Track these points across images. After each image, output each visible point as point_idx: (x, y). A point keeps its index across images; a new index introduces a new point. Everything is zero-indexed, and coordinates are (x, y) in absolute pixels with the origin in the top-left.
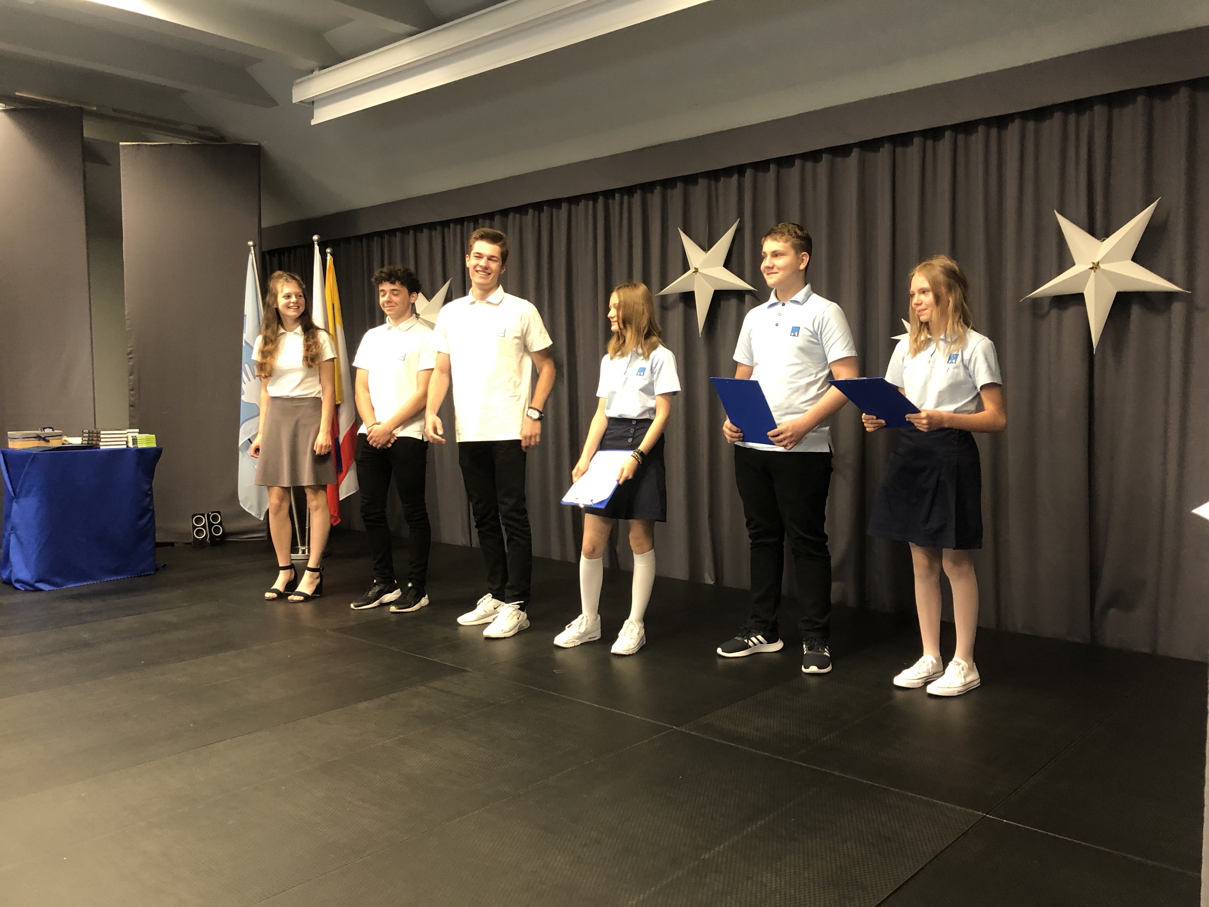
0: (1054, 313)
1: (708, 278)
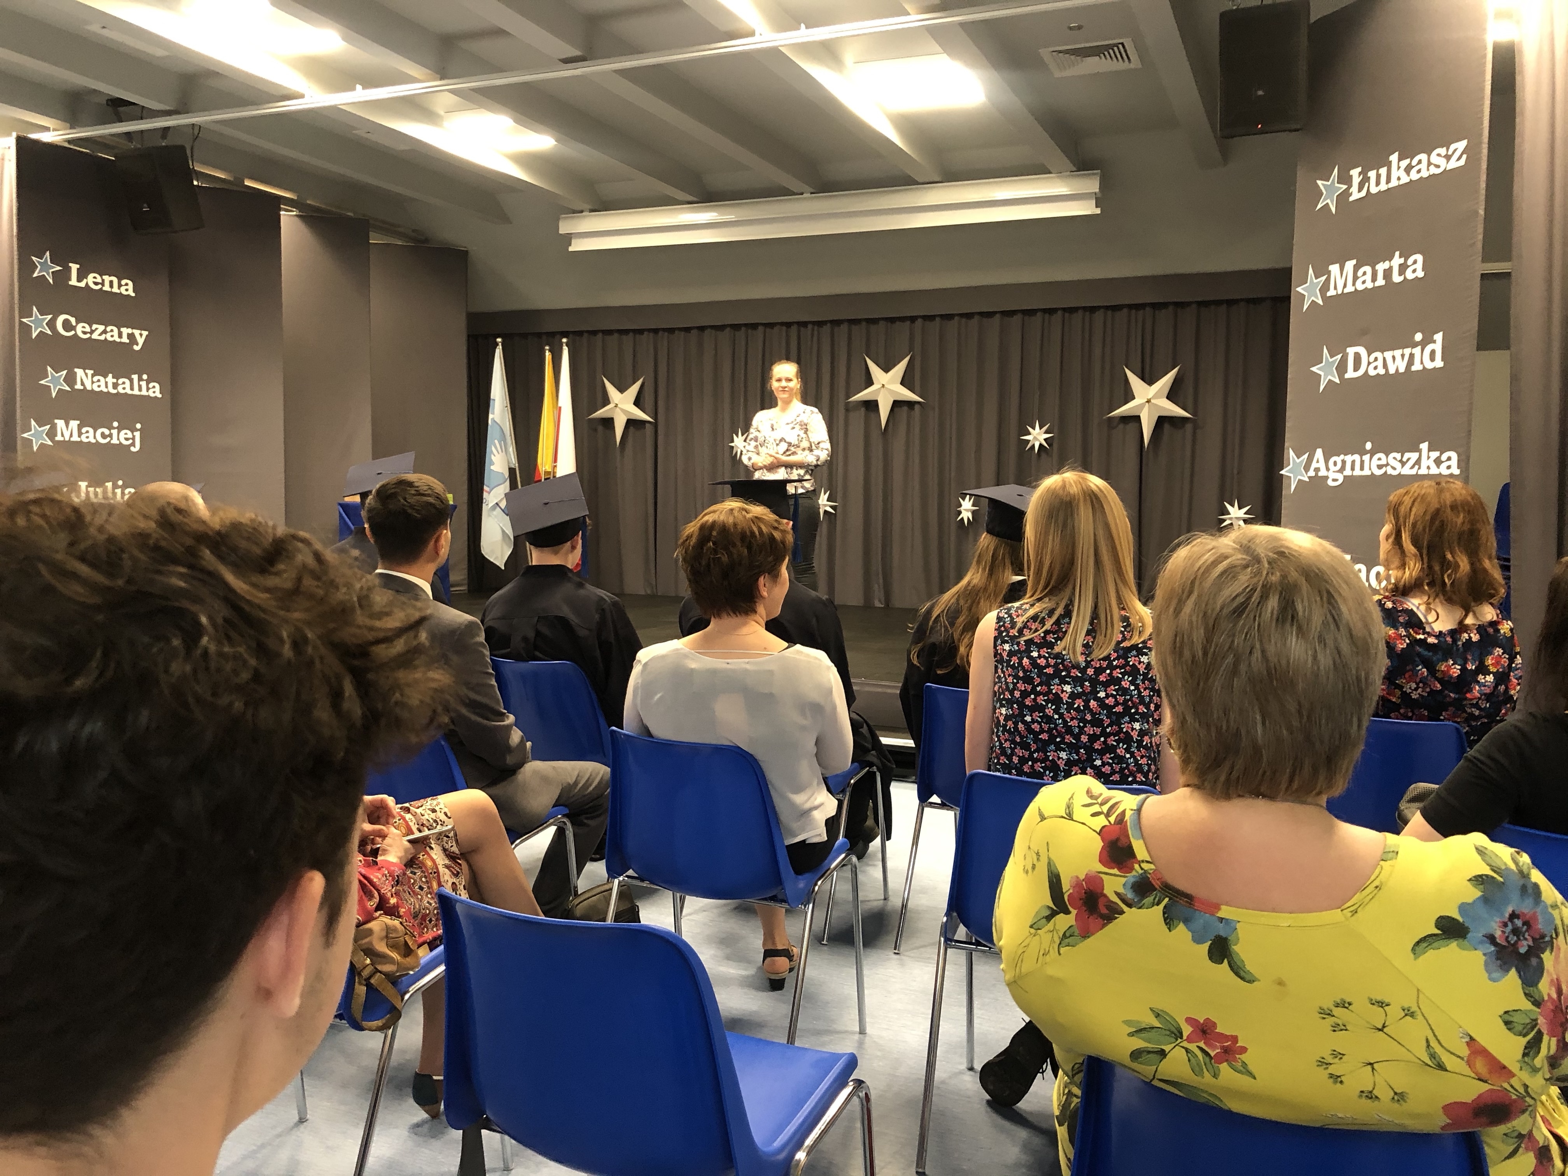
0: (1121, 426)
1: (891, 392)
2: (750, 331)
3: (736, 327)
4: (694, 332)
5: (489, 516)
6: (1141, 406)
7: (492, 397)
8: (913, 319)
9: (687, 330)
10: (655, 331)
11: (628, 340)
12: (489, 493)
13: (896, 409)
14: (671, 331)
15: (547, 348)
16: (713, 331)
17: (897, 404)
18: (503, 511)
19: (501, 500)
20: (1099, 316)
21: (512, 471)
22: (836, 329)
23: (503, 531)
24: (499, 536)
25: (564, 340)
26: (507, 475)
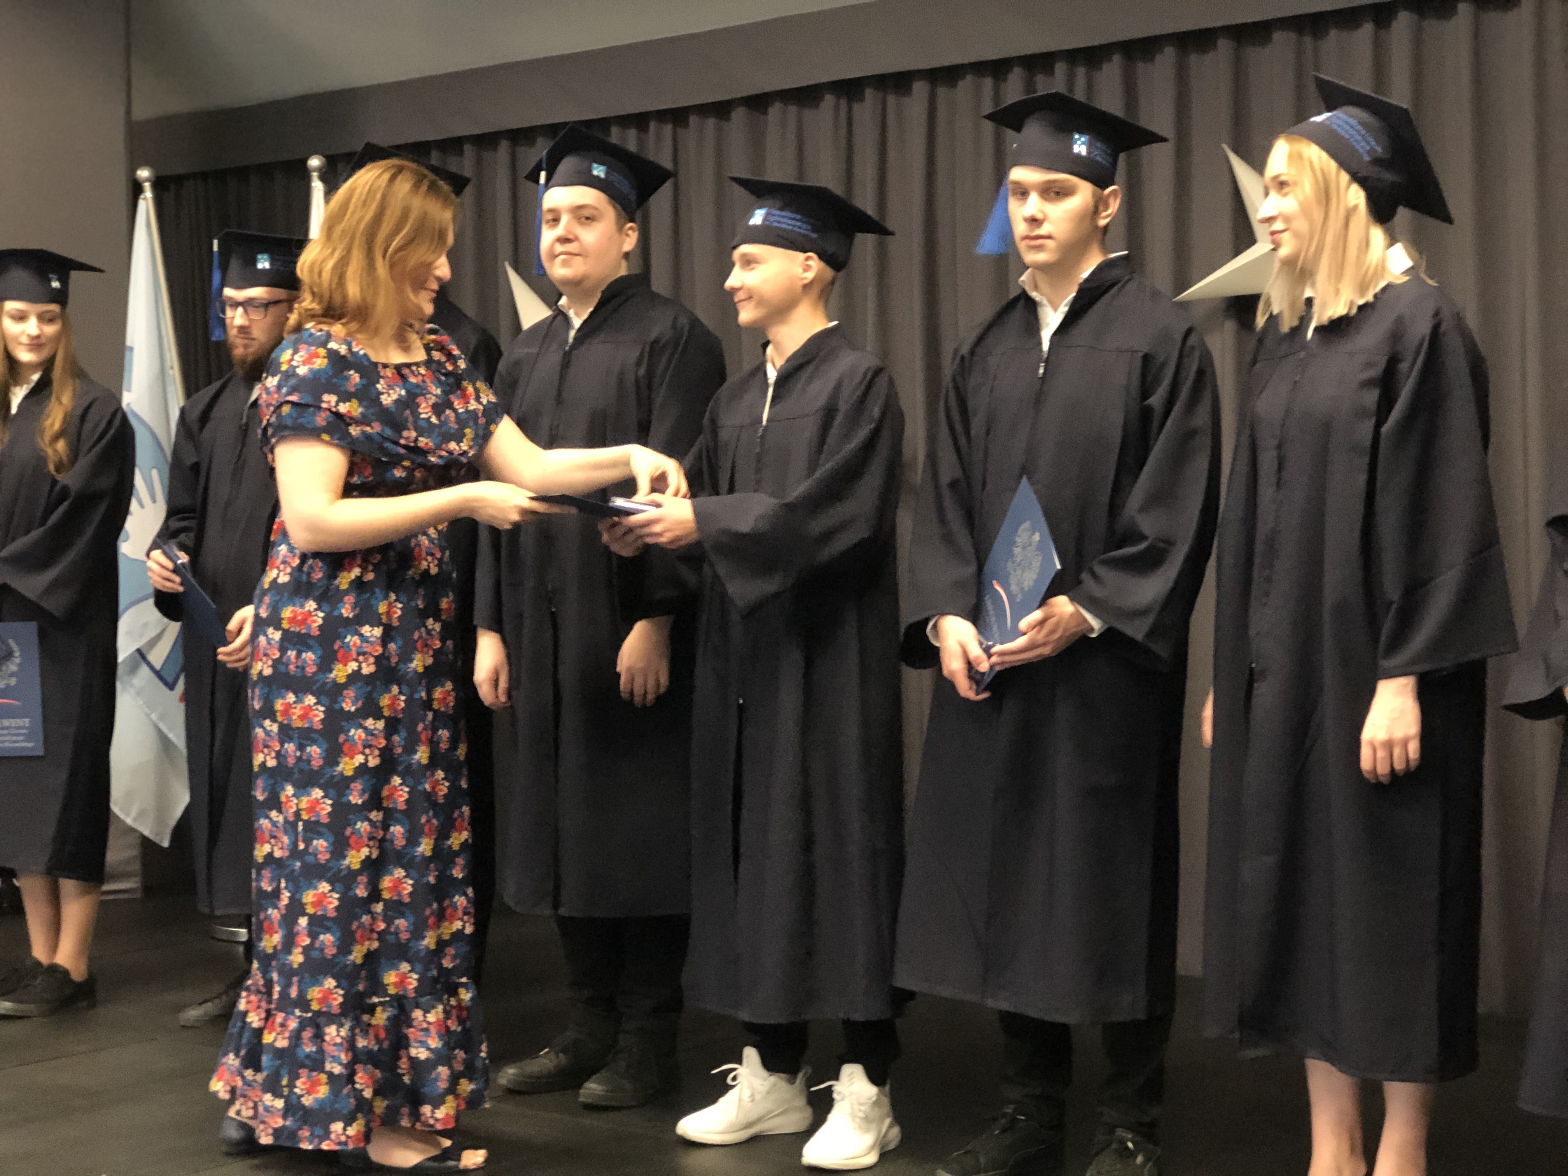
7: (129, 343)
16: (793, 109)
18: (158, 674)
19: (147, 646)
22: (1140, 69)
24: (148, 751)
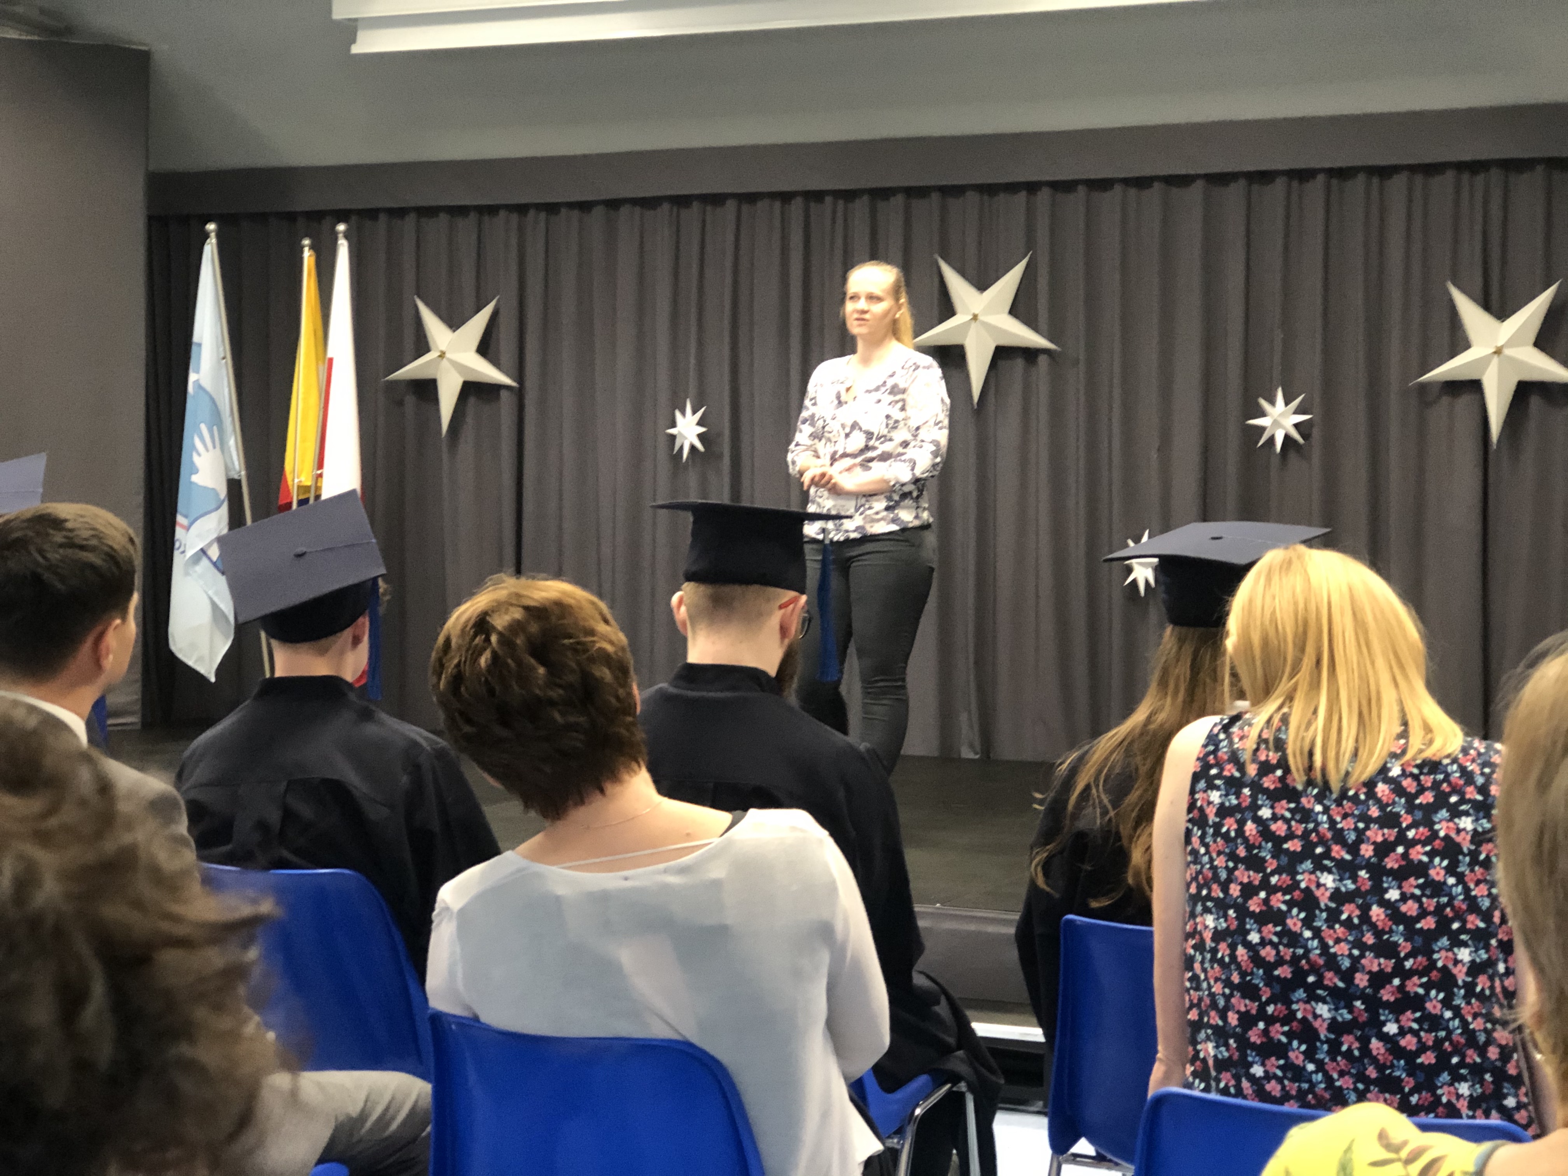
0: (1445, 400)
1: (991, 329)
2: (709, 208)
3: (681, 201)
4: (598, 212)
5: (187, 574)
6: (1484, 362)
7: (196, 338)
8: (1032, 187)
9: (585, 207)
10: (521, 209)
11: (466, 226)
12: (188, 529)
13: (1001, 363)
14: (552, 208)
15: (306, 242)
17: (1002, 354)
18: (214, 564)
19: (210, 545)
20: (1399, 182)
21: (233, 485)
22: (881, 205)
23: (214, 606)
24: (205, 615)
25: (341, 227)
26: (223, 492)
